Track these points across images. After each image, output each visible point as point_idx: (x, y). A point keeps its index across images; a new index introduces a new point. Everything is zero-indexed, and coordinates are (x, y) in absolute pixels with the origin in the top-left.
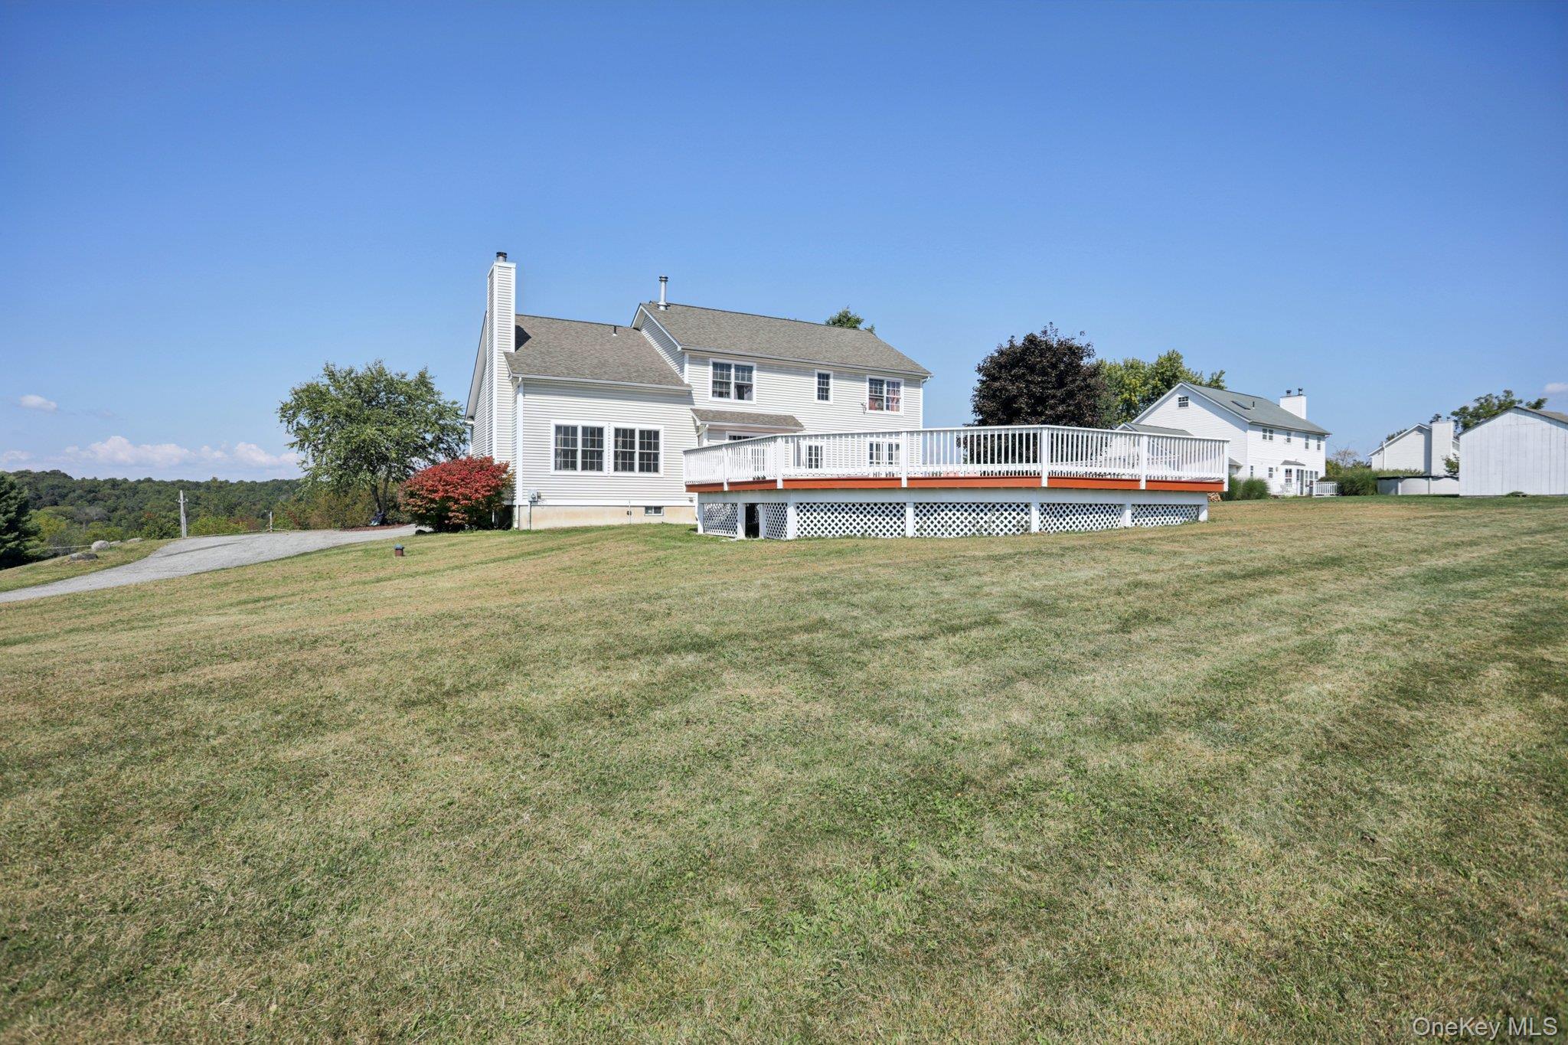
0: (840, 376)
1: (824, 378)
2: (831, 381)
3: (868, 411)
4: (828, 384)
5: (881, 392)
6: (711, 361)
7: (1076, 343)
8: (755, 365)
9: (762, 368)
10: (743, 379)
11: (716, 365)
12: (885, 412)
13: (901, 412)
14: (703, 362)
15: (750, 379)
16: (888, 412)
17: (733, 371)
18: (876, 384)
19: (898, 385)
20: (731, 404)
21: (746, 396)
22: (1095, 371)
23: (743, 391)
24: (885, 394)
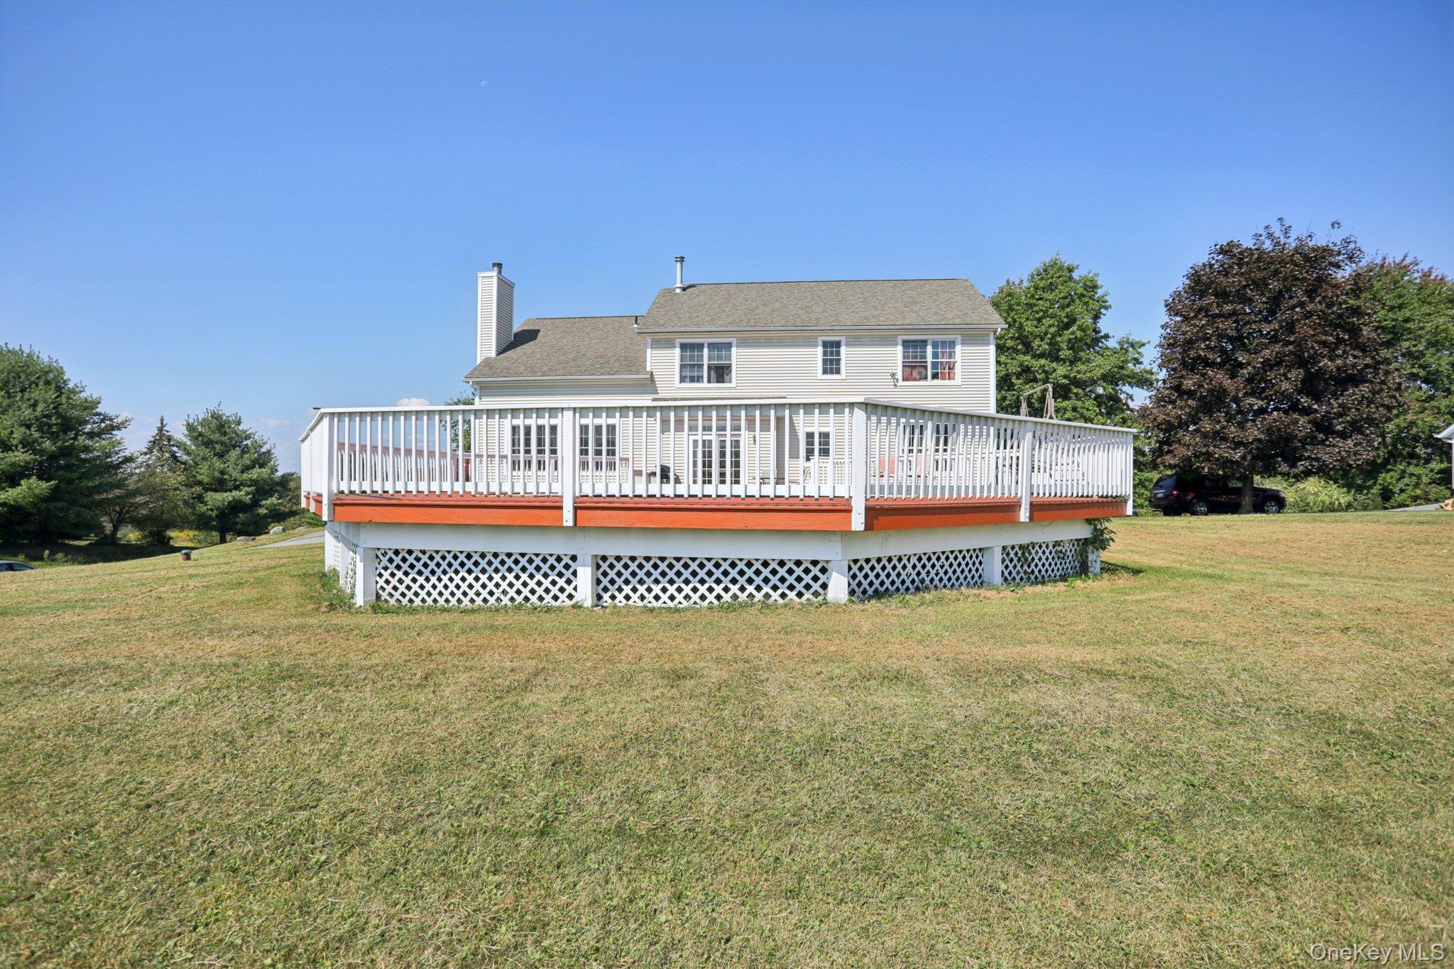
0: (856, 341)
1: (832, 348)
2: (843, 349)
3: (901, 383)
4: (838, 353)
5: (925, 357)
6: (678, 342)
7: (1320, 241)
8: (734, 341)
9: (743, 343)
10: (719, 358)
11: (684, 347)
12: (930, 382)
13: (958, 380)
14: (669, 344)
15: (729, 358)
16: (936, 382)
17: (706, 350)
18: (914, 346)
19: (952, 344)
20: (706, 390)
21: (726, 378)
22: (1358, 285)
23: (721, 373)
24: (929, 359)
